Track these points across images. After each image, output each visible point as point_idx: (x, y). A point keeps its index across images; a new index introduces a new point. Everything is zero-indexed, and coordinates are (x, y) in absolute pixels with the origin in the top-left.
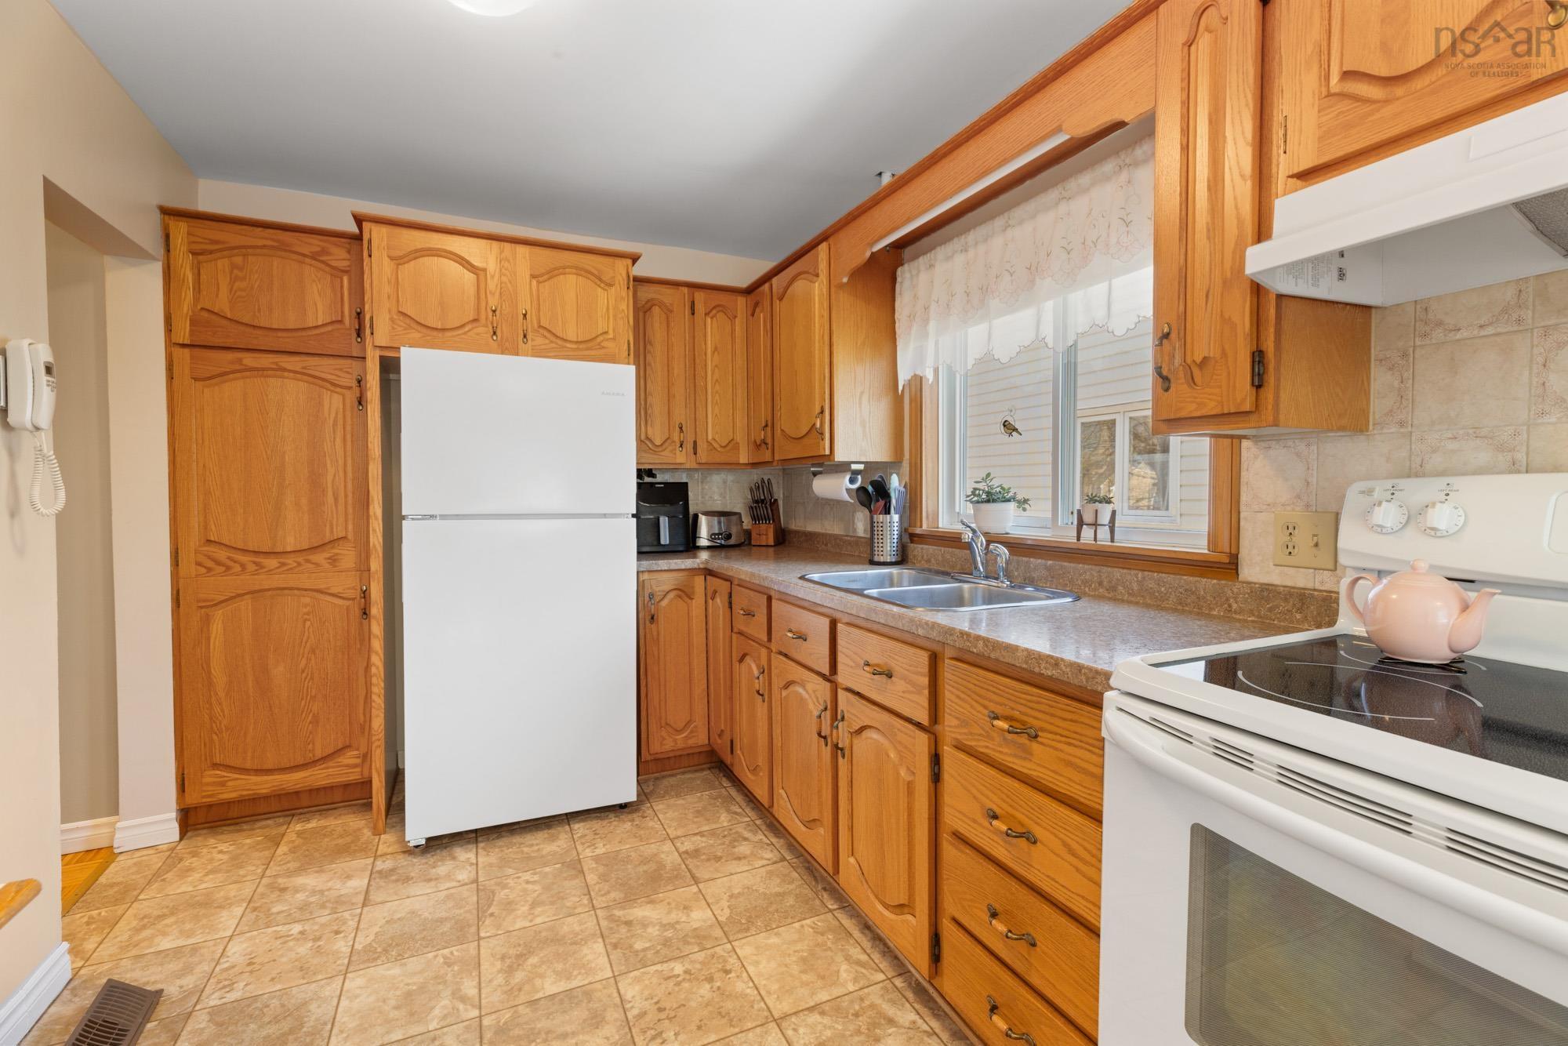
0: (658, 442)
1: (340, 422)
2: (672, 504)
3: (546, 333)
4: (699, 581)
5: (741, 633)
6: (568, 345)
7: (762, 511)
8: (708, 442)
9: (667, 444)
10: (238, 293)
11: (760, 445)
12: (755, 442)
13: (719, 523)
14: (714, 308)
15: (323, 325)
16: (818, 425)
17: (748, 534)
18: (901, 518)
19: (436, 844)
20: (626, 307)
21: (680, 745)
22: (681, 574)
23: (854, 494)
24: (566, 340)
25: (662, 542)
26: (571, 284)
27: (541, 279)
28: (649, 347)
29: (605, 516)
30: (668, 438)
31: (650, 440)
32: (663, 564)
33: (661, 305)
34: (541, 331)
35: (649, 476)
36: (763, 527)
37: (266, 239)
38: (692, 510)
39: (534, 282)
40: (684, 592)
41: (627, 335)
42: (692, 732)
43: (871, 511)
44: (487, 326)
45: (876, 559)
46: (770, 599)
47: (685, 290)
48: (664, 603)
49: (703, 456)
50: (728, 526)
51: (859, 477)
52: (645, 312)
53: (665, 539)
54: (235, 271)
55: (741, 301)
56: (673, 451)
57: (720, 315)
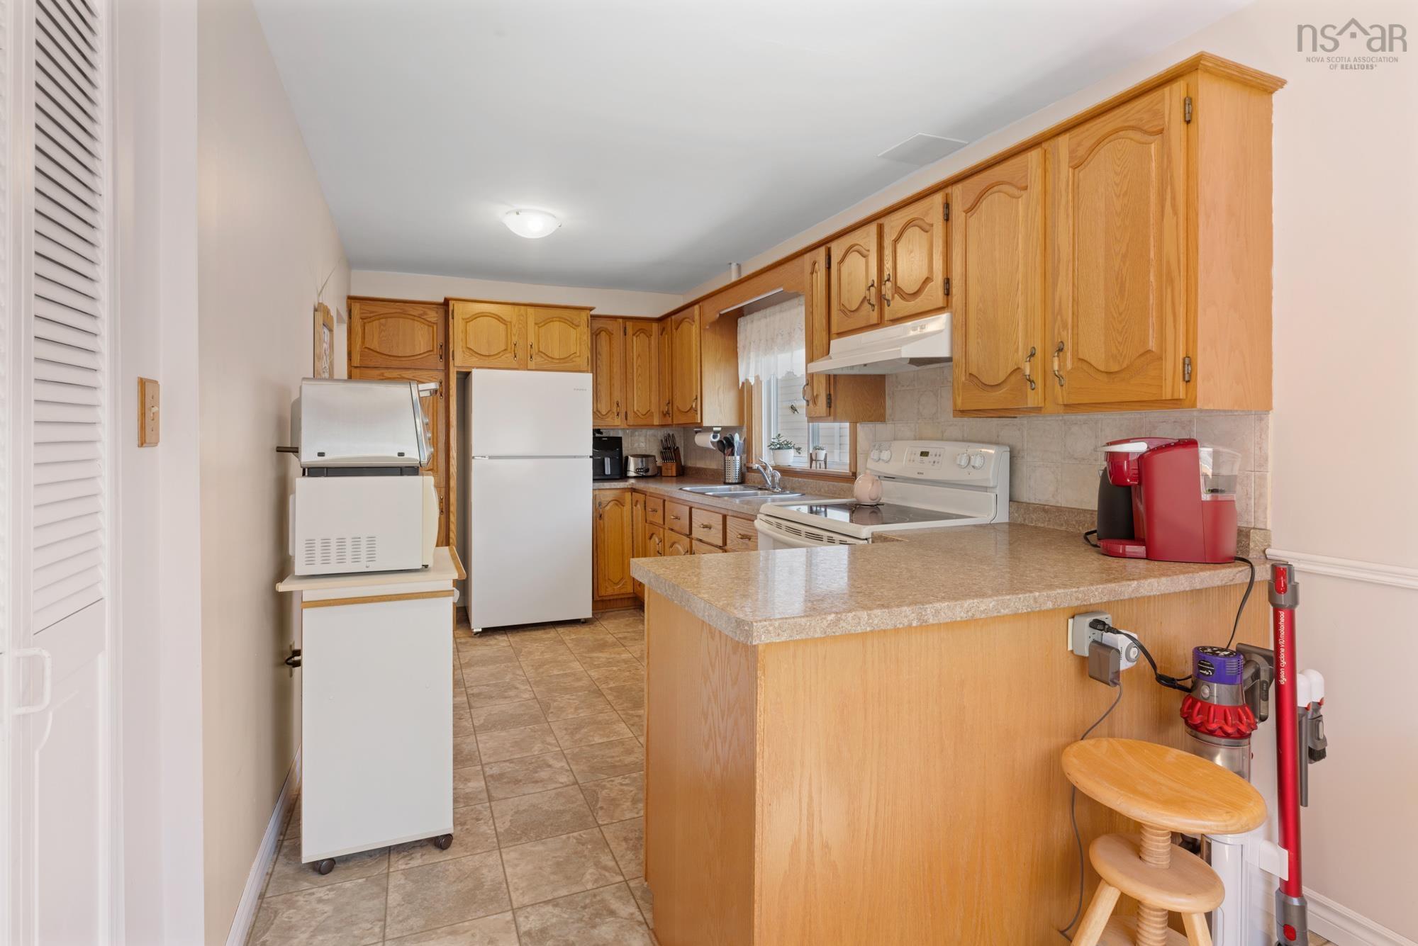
0: (604, 413)
1: (431, 405)
2: (612, 450)
3: (543, 355)
4: (628, 495)
5: (651, 523)
6: (555, 361)
7: (668, 455)
8: (634, 412)
9: (609, 414)
10: (383, 338)
11: (665, 414)
12: (663, 412)
13: (642, 462)
14: (638, 331)
15: (424, 353)
16: (694, 406)
17: (660, 469)
18: (741, 458)
19: (488, 632)
20: (586, 338)
21: (617, 592)
22: (618, 491)
23: (716, 444)
24: (553, 358)
25: (606, 473)
26: (556, 327)
27: (540, 325)
28: (599, 356)
29: (575, 457)
30: (610, 410)
31: (599, 412)
32: (607, 485)
33: (606, 330)
34: (540, 354)
35: (598, 433)
36: (669, 464)
37: (396, 308)
38: (624, 453)
39: (537, 327)
40: (619, 502)
41: (586, 353)
42: (623, 584)
43: (724, 454)
44: (511, 353)
45: (727, 481)
46: (664, 501)
47: (621, 320)
48: (608, 508)
49: (631, 420)
50: (647, 463)
51: (719, 435)
52: (597, 335)
53: (608, 471)
54: (382, 327)
55: (655, 326)
56: (613, 419)
57: (642, 335)
